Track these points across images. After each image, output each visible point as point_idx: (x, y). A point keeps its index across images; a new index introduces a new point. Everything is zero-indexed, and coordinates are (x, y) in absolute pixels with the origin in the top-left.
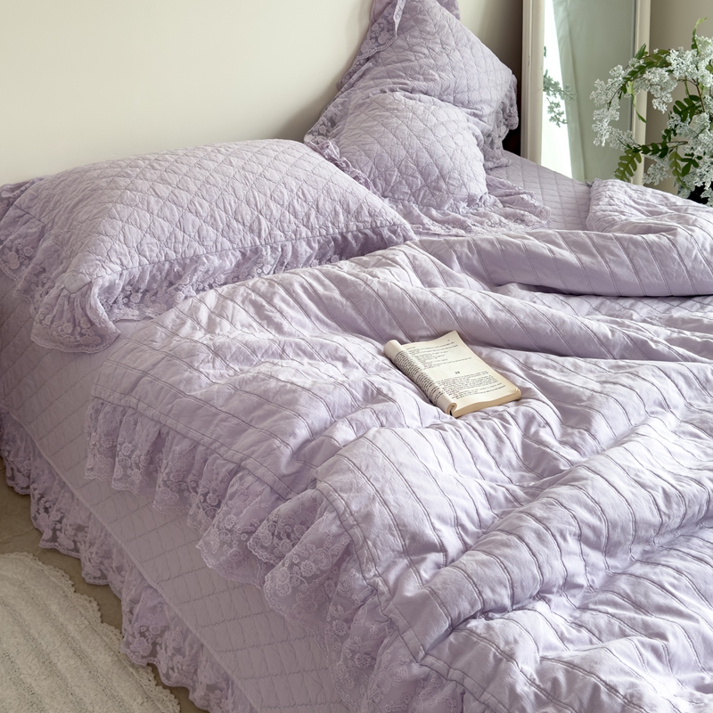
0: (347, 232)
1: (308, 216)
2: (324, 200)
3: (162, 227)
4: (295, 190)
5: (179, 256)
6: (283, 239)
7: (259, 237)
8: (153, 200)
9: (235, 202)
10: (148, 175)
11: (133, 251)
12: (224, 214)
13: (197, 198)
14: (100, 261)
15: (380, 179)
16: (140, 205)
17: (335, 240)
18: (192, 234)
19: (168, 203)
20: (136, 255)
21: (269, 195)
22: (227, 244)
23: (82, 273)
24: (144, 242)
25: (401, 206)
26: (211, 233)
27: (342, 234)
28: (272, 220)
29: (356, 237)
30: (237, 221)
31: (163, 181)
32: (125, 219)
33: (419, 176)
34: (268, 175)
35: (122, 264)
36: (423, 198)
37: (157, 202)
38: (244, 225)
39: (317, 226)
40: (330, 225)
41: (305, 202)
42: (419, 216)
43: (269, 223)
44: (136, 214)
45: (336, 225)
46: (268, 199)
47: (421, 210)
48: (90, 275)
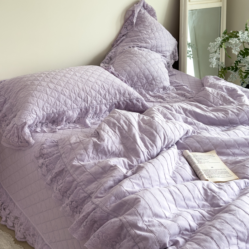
0: (120, 101)
1: (105, 95)
2: (111, 89)
3: (51, 100)
4: (100, 85)
5: (58, 111)
6: (96, 104)
7: (87, 103)
8: (48, 89)
9: (78, 90)
10: (46, 80)
11: (41, 109)
12: (74, 95)
13: (64, 89)
14: (29, 113)
15: (130, 80)
16: (43, 92)
17: (115, 104)
18: (63, 103)
19: (53, 90)
20: (42, 111)
21: (91, 87)
22: (75, 106)
23: (22, 118)
24: (45, 106)
25: (138, 90)
26: (70, 102)
27: (118, 102)
28: (92, 97)
29: (123, 103)
30: (79, 97)
31: (51, 82)
32: (38, 97)
33: (145, 79)
34: (90, 80)
35: (37, 115)
36: (146, 87)
37: (50, 90)
38: (82, 99)
39: (109, 99)
40: (114, 98)
41: (104, 90)
42: (145, 94)
43: (91, 98)
44: (42, 95)
45: (116, 98)
46: (91, 89)
47: (145, 92)
48: (25, 119)
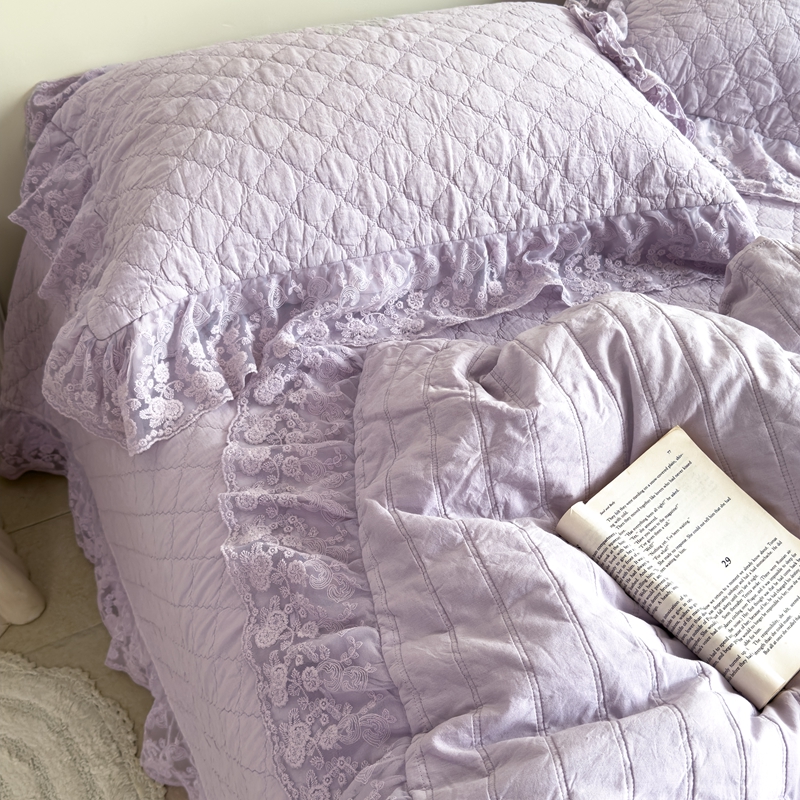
0: (618, 215)
1: (546, 186)
2: (581, 153)
3: (264, 214)
4: (526, 133)
6: (495, 229)
7: (450, 226)
8: (251, 154)
9: (407, 160)
11: (209, 260)
12: (383, 185)
13: (334, 150)
14: (147, 280)
16: (227, 166)
17: (592, 228)
18: (322, 225)
19: (278, 161)
20: (216, 268)
21: (473, 145)
22: (388, 241)
24: (229, 243)
26: (356, 221)
27: (606, 219)
28: (476, 195)
29: (634, 226)
30: (408, 196)
32: (195, 197)
35: (189, 285)
37: (259, 159)
38: (421, 204)
39: (562, 206)
40: (587, 202)
41: (544, 157)
43: (469, 202)
44: (217, 185)
45: (599, 202)
46: (472, 152)
